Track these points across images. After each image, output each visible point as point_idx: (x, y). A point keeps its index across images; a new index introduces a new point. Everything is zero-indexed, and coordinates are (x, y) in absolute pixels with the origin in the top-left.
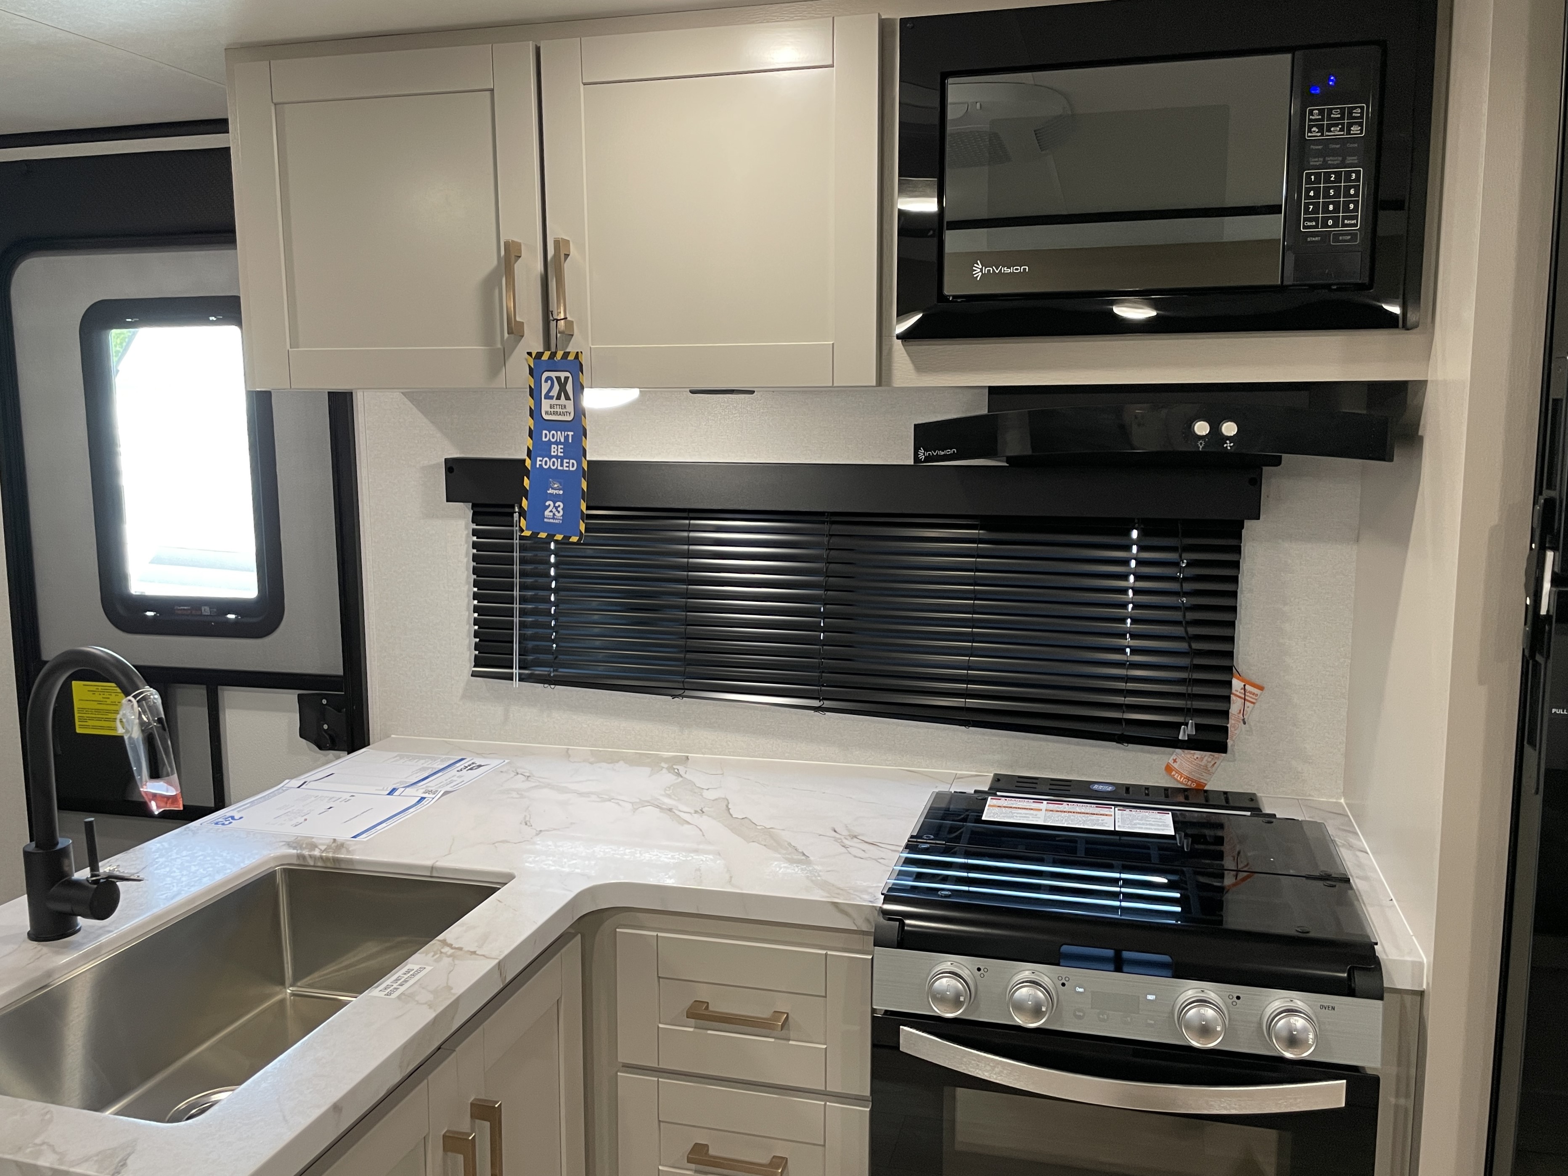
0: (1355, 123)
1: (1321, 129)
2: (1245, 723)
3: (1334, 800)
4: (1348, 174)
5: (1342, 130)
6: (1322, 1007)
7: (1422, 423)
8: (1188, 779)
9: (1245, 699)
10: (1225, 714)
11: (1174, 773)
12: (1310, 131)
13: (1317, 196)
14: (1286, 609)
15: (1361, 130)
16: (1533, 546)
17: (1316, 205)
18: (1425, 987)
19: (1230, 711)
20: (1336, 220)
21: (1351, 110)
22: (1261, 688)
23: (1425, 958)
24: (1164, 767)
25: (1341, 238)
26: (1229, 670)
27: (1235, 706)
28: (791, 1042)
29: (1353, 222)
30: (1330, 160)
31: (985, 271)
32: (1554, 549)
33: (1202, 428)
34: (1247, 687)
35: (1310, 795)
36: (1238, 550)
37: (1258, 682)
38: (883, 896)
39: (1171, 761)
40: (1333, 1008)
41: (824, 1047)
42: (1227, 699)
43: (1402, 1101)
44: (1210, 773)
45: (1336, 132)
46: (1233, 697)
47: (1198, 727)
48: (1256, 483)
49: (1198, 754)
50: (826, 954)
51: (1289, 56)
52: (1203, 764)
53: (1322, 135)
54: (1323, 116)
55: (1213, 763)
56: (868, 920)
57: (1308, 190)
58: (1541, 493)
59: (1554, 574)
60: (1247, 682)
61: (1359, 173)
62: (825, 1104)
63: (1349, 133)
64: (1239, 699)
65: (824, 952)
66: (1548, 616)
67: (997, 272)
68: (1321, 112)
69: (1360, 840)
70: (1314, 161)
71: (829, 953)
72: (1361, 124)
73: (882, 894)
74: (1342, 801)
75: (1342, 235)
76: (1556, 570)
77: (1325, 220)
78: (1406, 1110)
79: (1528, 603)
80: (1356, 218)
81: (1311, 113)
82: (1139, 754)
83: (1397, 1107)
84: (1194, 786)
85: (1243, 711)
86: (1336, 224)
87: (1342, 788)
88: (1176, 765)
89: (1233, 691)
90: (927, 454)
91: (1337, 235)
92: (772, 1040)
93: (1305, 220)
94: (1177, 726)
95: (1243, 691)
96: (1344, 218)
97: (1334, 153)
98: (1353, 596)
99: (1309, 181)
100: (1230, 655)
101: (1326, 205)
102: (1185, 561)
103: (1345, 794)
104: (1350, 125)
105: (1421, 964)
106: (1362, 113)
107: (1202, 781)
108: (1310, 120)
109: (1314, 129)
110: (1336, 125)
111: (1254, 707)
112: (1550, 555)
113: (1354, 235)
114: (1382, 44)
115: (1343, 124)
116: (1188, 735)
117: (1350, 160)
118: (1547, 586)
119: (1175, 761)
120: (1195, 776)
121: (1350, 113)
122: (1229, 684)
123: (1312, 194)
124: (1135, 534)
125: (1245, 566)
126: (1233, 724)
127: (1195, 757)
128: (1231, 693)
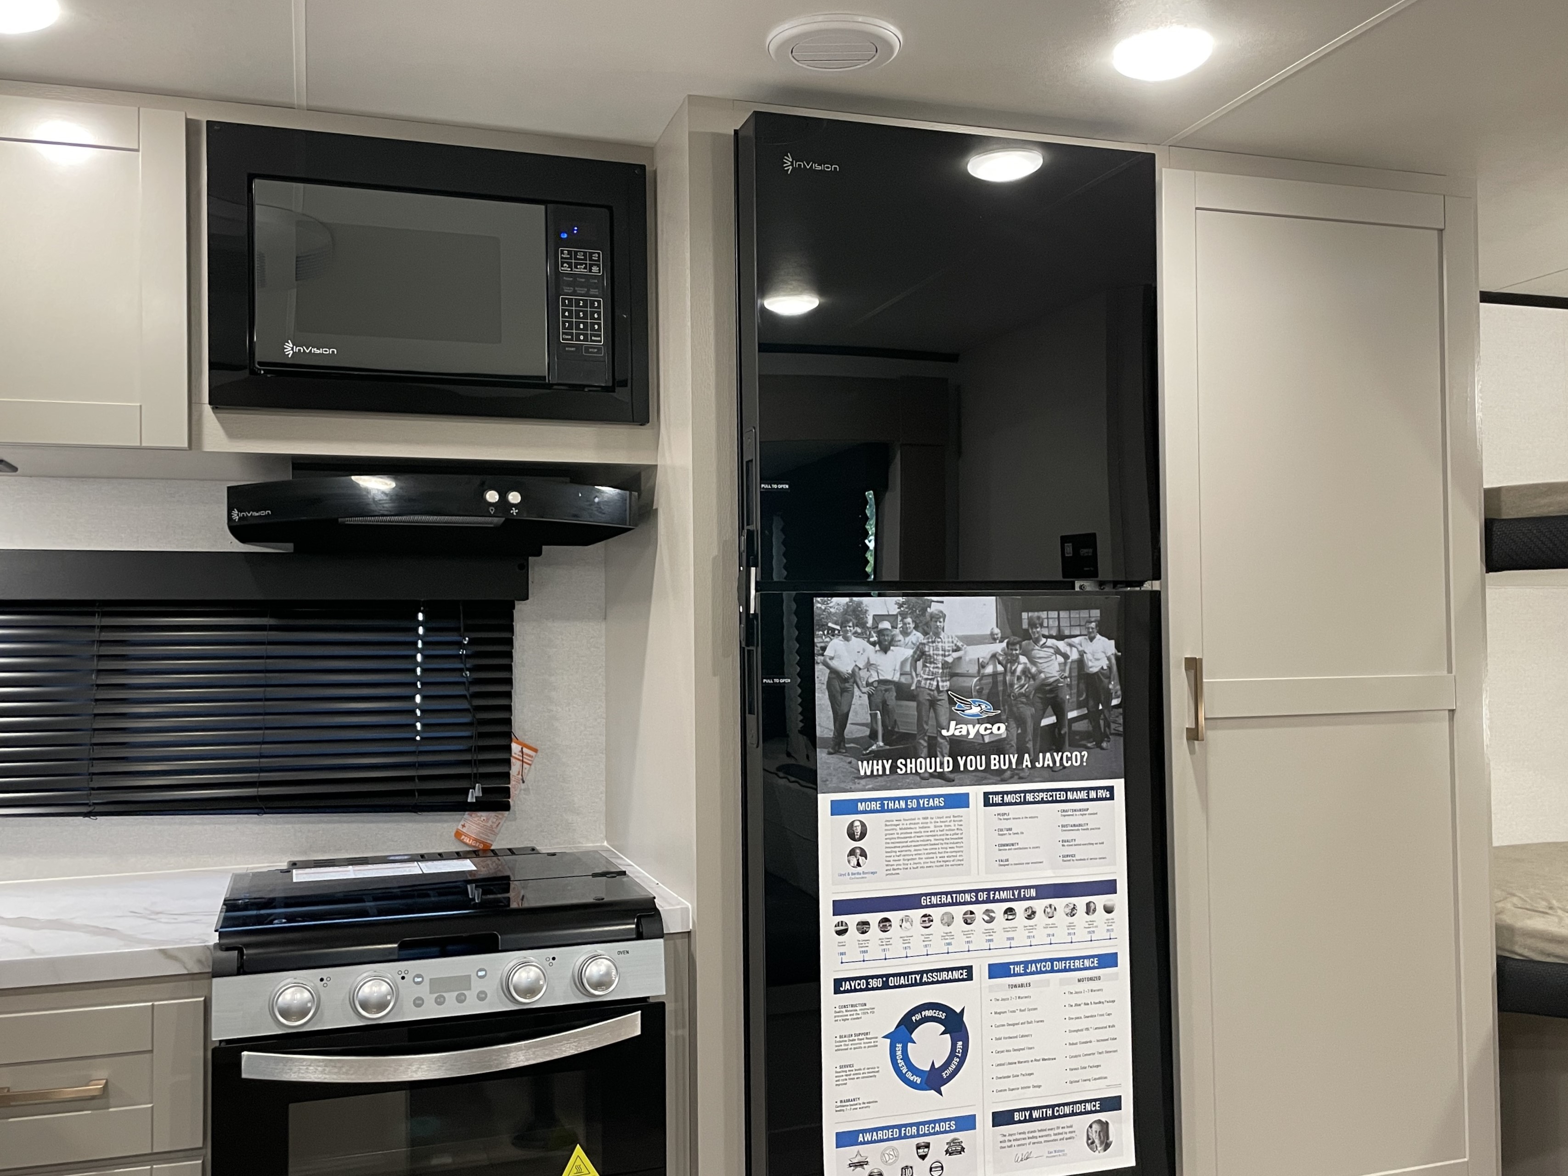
0: (595, 265)
1: (570, 267)
2: (523, 782)
3: (599, 844)
4: (592, 302)
5: (585, 268)
6: (619, 953)
7: (655, 498)
8: (476, 840)
9: (523, 761)
10: (507, 776)
11: (463, 837)
12: (562, 266)
13: (570, 316)
14: (553, 679)
15: (600, 270)
16: (742, 568)
17: (571, 323)
18: (691, 927)
19: (511, 772)
20: (586, 336)
21: (591, 254)
22: (536, 751)
23: (689, 906)
24: (453, 834)
25: (590, 350)
26: (508, 735)
27: (515, 768)
28: (111, 1110)
29: (598, 339)
30: (580, 290)
31: (296, 349)
32: (756, 566)
33: (492, 496)
34: (525, 750)
35: (579, 843)
36: (511, 629)
37: (533, 746)
38: (217, 933)
39: (460, 827)
40: (628, 952)
41: (150, 1105)
42: (508, 762)
43: (680, 1032)
44: (496, 834)
45: (581, 270)
46: (513, 760)
47: (484, 790)
48: (524, 567)
49: (484, 815)
50: (153, 1005)
51: (543, 207)
52: (488, 825)
53: (571, 270)
54: (571, 256)
55: (497, 823)
56: (200, 961)
57: (564, 311)
58: (743, 528)
59: (756, 582)
60: (524, 745)
61: (600, 302)
62: (152, 1168)
63: (590, 271)
64: (518, 761)
65: (150, 1004)
66: (755, 614)
67: (308, 351)
68: (570, 253)
69: (625, 860)
70: (567, 290)
71: (156, 1003)
72: (598, 266)
73: (216, 931)
74: (605, 844)
75: (591, 348)
76: (758, 580)
77: (578, 335)
78: (684, 1039)
79: (741, 611)
80: (600, 336)
81: (562, 253)
82: (430, 824)
83: (677, 1037)
84: (481, 846)
85: (521, 773)
86: (585, 340)
87: (604, 833)
88: (464, 830)
89: (513, 754)
90: (241, 515)
91: (587, 348)
92: (90, 1112)
93: (563, 333)
94: (466, 792)
95: (521, 754)
96: (592, 335)
97: (582, 285)
98: (604, 665)
99: (564, 304)
100: (508, 722)
101: (578, 324)
102: (467, 639)
103: (607, 838)
104: (591, 266)
105: (687, 908)
106: (599, 257)
107: (489, 842)
108: (562, 258)
109: (565, 265)
110: (581, 264)
111: (530, 768)
112: (753, 569)
113: (599, 349)
114: (610, 208)
115: (586, 264)
116: (476, 797)
117: (593, 291)
118: (753, 592)
119: (463, 826)
120: (483, 837)
121: (591, 256)
122: (509, 749)
123: (567, 314)
124: (421, 617)
125: (516, 644)
126: (514, 785)
127: (482, 819)
128: (511, 755)
